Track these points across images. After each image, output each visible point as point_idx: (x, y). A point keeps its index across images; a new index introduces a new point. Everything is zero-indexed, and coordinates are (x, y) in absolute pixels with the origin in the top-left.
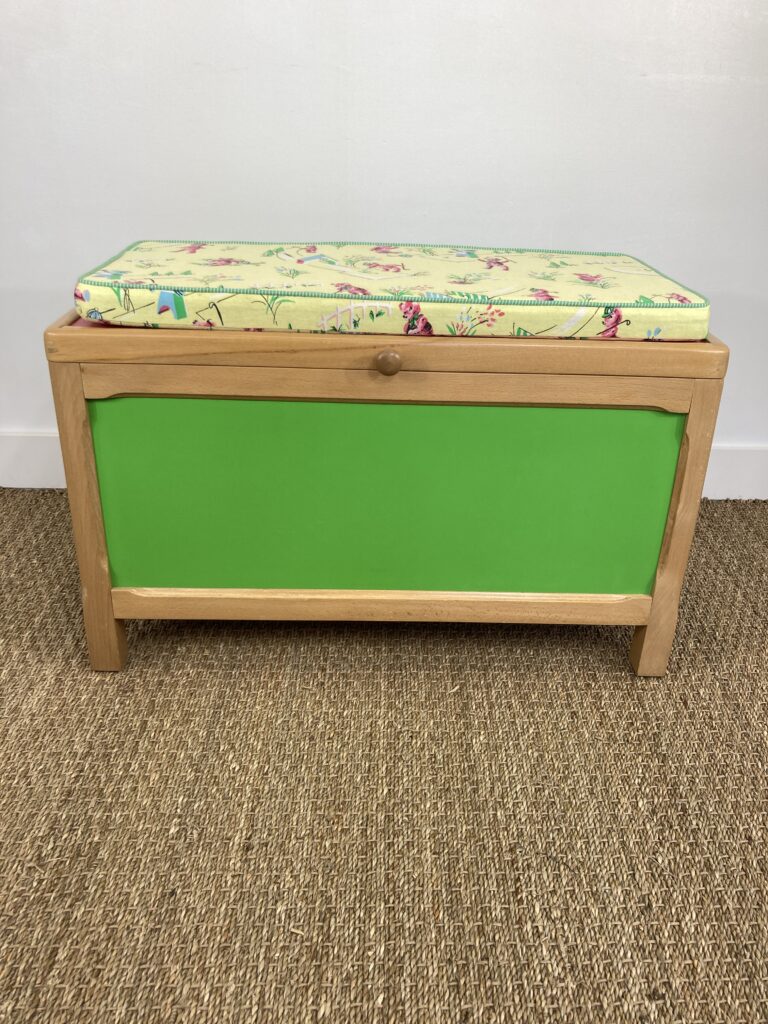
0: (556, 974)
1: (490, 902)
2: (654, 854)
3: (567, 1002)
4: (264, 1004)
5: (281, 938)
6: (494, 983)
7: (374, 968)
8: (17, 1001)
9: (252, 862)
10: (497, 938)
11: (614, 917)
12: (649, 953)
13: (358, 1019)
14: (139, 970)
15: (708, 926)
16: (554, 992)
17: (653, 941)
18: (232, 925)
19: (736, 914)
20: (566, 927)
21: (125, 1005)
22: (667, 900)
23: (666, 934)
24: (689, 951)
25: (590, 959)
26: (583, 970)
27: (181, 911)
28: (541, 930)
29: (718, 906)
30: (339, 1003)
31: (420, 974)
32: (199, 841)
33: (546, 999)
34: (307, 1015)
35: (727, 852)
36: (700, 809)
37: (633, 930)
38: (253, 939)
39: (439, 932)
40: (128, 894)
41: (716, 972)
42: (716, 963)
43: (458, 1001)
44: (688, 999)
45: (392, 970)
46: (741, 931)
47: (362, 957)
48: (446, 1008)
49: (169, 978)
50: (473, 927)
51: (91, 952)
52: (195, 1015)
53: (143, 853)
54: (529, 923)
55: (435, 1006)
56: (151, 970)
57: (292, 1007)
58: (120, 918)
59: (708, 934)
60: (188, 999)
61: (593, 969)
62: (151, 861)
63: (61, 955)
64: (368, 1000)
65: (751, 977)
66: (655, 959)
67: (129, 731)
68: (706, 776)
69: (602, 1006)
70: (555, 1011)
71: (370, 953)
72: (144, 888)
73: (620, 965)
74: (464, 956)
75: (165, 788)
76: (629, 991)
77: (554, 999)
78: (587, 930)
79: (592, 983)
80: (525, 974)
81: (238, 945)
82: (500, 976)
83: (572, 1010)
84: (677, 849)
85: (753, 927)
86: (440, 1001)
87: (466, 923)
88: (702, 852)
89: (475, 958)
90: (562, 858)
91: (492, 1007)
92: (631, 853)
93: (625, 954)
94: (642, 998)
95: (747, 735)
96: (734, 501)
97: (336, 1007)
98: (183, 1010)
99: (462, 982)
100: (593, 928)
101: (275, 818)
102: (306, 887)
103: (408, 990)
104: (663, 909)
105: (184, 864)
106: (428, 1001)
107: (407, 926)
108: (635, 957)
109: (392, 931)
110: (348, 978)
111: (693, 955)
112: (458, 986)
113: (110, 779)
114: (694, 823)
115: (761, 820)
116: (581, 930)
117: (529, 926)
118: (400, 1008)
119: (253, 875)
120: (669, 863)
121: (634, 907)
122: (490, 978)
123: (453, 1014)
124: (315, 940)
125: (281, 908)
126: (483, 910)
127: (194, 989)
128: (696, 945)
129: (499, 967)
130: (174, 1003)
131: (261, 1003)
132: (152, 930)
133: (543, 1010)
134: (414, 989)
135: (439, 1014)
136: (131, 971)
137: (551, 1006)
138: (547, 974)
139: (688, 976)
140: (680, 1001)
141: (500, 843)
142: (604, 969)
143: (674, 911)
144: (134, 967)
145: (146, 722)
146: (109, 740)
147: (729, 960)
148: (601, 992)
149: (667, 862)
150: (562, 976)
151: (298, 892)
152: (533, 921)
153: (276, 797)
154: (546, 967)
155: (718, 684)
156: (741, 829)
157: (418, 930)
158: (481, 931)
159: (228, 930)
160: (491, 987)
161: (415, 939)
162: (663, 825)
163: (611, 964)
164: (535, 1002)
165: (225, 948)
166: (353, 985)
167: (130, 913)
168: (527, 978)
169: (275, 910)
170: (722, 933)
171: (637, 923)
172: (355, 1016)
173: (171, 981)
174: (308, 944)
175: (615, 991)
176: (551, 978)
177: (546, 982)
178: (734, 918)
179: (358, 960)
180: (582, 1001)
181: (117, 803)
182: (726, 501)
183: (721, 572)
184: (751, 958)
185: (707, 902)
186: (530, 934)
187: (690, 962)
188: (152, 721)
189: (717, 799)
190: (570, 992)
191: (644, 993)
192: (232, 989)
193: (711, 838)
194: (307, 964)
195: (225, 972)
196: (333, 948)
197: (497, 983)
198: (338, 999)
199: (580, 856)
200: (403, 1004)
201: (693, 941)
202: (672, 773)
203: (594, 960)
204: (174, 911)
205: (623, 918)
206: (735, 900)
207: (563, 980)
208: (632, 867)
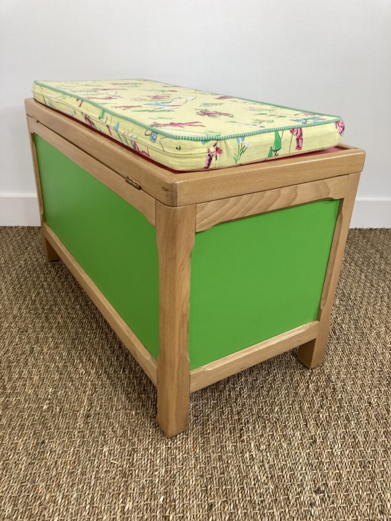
0: (263, 481)
1: (225, 442)
2: (318, 413)
3: (268, 496)
4: (93, 503)
5: (105, 466)
6: (227, 487)
7: (158, 482)
9: (90, 424)
10: (229, 462)
11: (295, 448)
12: (315, 467)
13: (148, 511)
14: (21, 486)
15: (348, 451)
16: (262, 491)
17: (317, 461)
18: (77, 460)
19: (363, 445)
20: (268, 454)
21: (12, 507)
22: (325, 438)
23: (325, 456)
24: (337, 465)
25: (282, 472)
26: (278, 478)
27: (47, 452)
28: (254, 456)
29: (353, 440)
30: (137, 502)
31: (185, 484)
32: (60, 413)
33: (257, 495)
34: (118, 509)
35: (358, 411)
36: (343, 388)
37: (306, 455)
38: (89, 466)
39: (196, 460)
40: (17, 443)
41: (353, 476)
42: (353, 472)
43: (206, 498)
44: (337, 492)
45: (169, 482)
46: (366, 453)
47: (152, 475)
48: (199, 502)
49: (38, 490)
50: (216, 456)
52: (53, 511)
53: (27, 420)
54: (248, 453)
55: (193, 501)
56: (28, 486)
57: (109, 505)
58: (11, 457)
59: (348, 455)
60: (48, 502)
61: (283, 477)
62: (32, 424)
64: (154, 500)
65: (373, 479)
66: (318, 471)
67: (23, 353)
68: (346, 370)
69: (288, 498)
70: (262, 502)
71: (156, 473)
72: (26, 440)
73: (299, 475)
74: (210, 472)
75: (42, 384)
76: (304, 489)
77: (261, 495)
78: (280, 456)
79: (283, 485)
80: (245, 481)
81: (79, 470)
82: (231, 483)
83: (272, 501)
84: (330, 410)
85: (373, 451)
86: (196, 499)
87: (212, 454)
88: (344, 411)
89: (216, 474)
90: (267, 417)
91: (226, 501)
92: (305, 413)
93: (302, 468)
94: (312, 493)
95: (368, 348)
96: (360, 229)
97: (135, 504)
98: (46, 509)
99: (209, 487)
100: (284, 454)
101: (104, 399)
102: (121, 437)
103: (178, 493)
104: (322, 443)
105: (51, 426)
106: (189, 499)
107: (178, 457)
108: (307, 470)
109: (169, 460)
110: (143, 488)
111: (340, 467)
112: (207, 490)
113: (10, 379)
114: (340, 395)
115: (376, 393)
116: (277, 455)
117: (247, 455)
118: (173, 504)
119: (90, 432)
120: (326, 417)
121: (307, 442)
122: (225, 484)
123: (203, 506)
124: (124, 467)
125: (106, 449)
126: (222, 447)
127: (53, 496)
128: (341, 462)
129: (230, 478)
130: (40, 504)
131: (92, 503)
132: (29, 463)
133: (255, 501)
134: (181, 492)
135: (195, 506)
136: (16, 487)
137: (260, 499)
138: (258, 481)
139: (337, 480)
140: (333, 494)
141: (232, 410)
142: (290, 477)
143: (328, 443)
144: (18, 485)
145: (33, 348)
146: (11, 359)
147: (360, 470)
148: (288, 490)
149: (325, 417)
150: (266, 481)
151: (116, 440)
152: (250, 452)
153: (106, 388)
154: (257, 477)
155: (352, 322)
156: (365, 398)
157: (185, 459)
158: (220, 458)
159: (74, 462)
160: (226, 489)
161: (182, 464)
162: (323, 397)
163: (294, 474)
164: (251, 497)
165: (72, 473)
166: (146, 491)
167: (17, 454)
168: (246, 483)
169: (102, 450)
170: (356, 455)
171: (309, 451)
172: (147, 509)
173: (40, 491)
174: (121, 469)
175: (296, 489)
176: (260, 483)
177: (257, 485)
178: (362, 446)
179: (149, 477)
180: (277, 495)
181: (13, 392)
182: (356, 229)
183: (353, 264)
184: (372, 468)
185: (347, 438)
186: (248, 459)
187: (338, 471)
188: (37, 348)
189: (352, 382)
190: (271, 491)
191: (313, 490)
192: (75, 496)
193: (349, 403)
194: (120, 480)
195: (72, 486)
196: (135, 471)
197: (229, 487)
198: (137, 500)
199: (277, 415)
200: (175, 502)
201: (339, 460)
202: (327, 369)
203: (284, 472)
204: (43, 452)
205: (300, 449)
206: (363, 436)
207: (267, 484)
208: (305, 421)
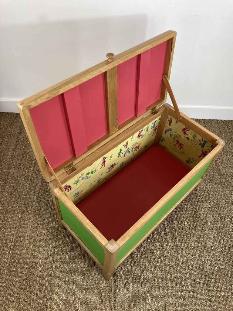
2: (165, 229)
3: (145, 259)
8: (50, 259)
12: (161, 249)
15: (172, 244)
17: (162, 247)
19: (178, 242)
22: (166, 239)
23: (165, 246)
25: (150, 251)
29: (175, 240)
33: (142, 258)
35: (179, 228)
36: (176, 218)
37: (159, 245)
42: (172, 252)
44: (166, 258)
46: (178, 245)
51: (61, 250)
59: (172, 246)
61: (150, 253)
63: (56, 250)
65: (178, 254)
66: (162, 251)
69: (151, 260)
70: (143, 260)
73: (155, 252)
76: (156, 257)
79: (150, 255)
84: (170, 227)
85: (180, 244)
88: (175, 228)
93: (157, 250)
100: (152, 245)
104: (165, 241)
114: (174, 221)
115: (187, 220)
116: (149, 245)
120: (168, 231)
121: (160, 240)
128: (169, 248)
133: (141, 260)
138: (142, 254)
139: (167, 254)
142: (153, 253)
143: (167, 241)
148: (151, 257)
170: (175, 245)
175: (154, 257)
180: (148, 259)
184: (179, 250)
185: (173, 239)
187: (168, 251)
191: (159, 257)
205: (157, 243)
206: (179, 238)
207: (145, 255)
208: (161, 232)
